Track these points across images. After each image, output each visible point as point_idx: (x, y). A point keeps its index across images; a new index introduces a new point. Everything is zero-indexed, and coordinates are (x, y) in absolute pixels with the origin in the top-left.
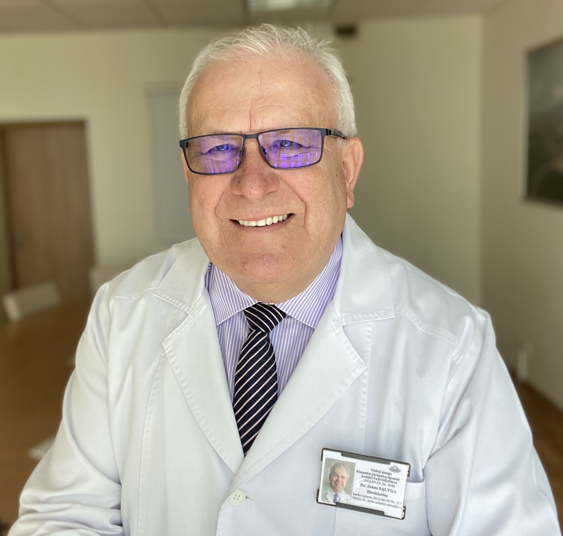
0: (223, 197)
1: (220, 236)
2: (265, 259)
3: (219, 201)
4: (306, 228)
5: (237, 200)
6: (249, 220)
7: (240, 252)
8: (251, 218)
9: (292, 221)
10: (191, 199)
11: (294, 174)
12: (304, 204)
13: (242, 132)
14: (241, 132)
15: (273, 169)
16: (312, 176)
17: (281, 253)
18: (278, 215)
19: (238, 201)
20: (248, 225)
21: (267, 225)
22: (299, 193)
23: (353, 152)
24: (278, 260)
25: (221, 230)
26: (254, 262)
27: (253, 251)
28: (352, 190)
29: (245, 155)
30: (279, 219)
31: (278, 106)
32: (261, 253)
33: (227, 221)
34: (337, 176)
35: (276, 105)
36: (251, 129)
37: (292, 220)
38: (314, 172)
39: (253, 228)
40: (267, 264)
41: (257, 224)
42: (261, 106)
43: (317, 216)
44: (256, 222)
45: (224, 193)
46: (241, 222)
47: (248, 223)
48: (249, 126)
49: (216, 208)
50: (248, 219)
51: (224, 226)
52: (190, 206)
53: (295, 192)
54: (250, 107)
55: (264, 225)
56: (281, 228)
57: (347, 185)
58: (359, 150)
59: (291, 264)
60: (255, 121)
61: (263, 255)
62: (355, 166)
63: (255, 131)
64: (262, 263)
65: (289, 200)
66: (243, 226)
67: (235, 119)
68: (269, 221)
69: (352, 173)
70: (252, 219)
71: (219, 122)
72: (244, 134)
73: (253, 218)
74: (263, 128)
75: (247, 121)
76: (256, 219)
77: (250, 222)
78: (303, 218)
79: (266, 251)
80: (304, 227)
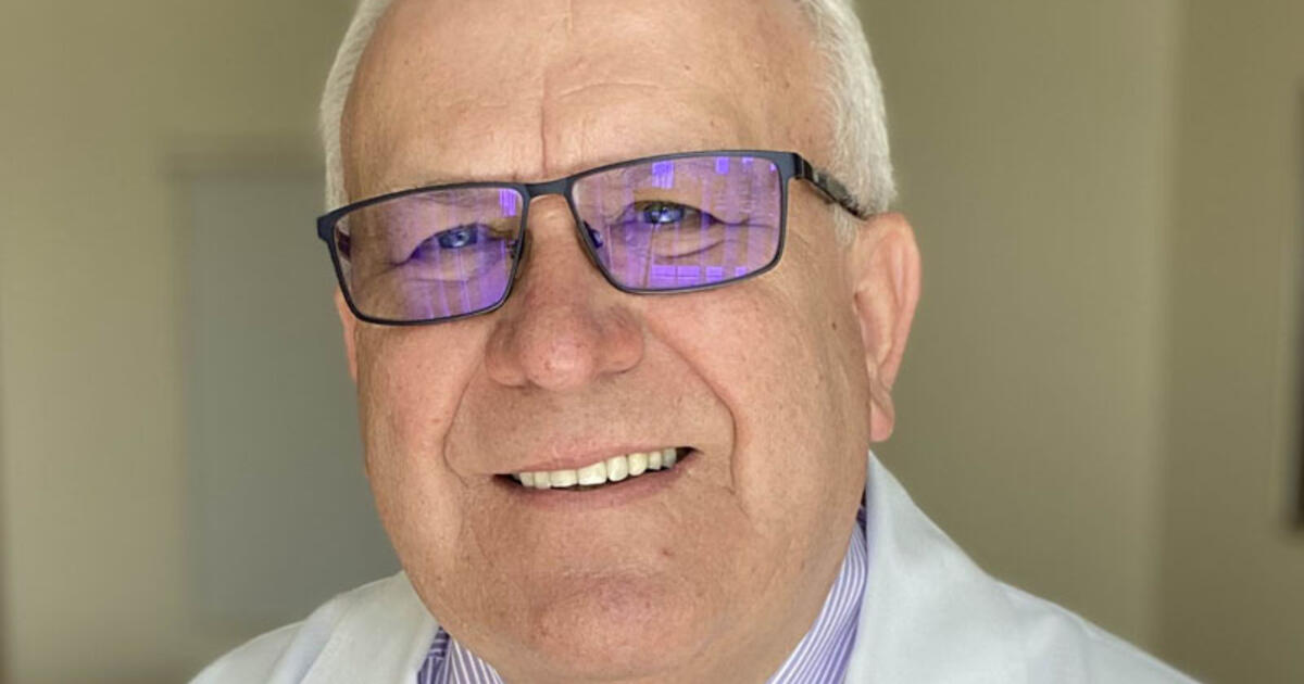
0: (464, 401)
1: (462, 534)
2: (605, 595)
3: (455, 415)
4: (738, 492)
5: (510, 404)
6: (551, 467)
7: (527, 577)
8: (556, 460)
9: (691, 472)
10: (364, 423)
11: (692, 308)
12: (727, 414)
13: (518, 177)
14: (514, 177)
15: (622, 296)
16: (752, 315)
17: (658, 574)
18: (647, 451)
19: (512, 407)
20: (549, 485)
21: (608, 481)
22: (708, 376)
23: (887, 263)
24: (649, 596)
25: (463, 513)
26: (573, 605)
27: (567, 568)
28: (889, 387)
29: (529, 251)
30: (648, 463)
31: (631, 86)
32: (594, 574)
33: (483, 482)
34: (834, 326)
35: (627, 83)
36: (548, 165)
37: (691, 470)
38: (756, 303)
39: (565, 492)
40: (614, 611)
41: (578, 479)
42: (578, 88)
43: (771, 453)
44: (573, 472)
45: (467, 386)
46: (526, 479)
47: (550, 480)
48: (539, 155)
49: (445, 441)
50: (548, 464)
51: (475, 498)
52: (365, 442)
53: (696, 371)
54: (541, 93)
55: (601, 480)
56: (656, 492)
57: (872, 368)
58: (905, 255)
59: (692, 608)
60: (559, 138)
61: (602, 581)
62: (897, 308)
63: (559, 172)
64: (599, 608)
65: (680, 400)
66: (534, 490)
67: (492, 134)
68: (616, 469)
69: (886, 331)
70: (560, 464)
71: (444, 147)
72: (526, 181)
73: (563, 460)
74: (585, 159)
75: (531, 141)
76: (573, 461)
77: (555, 474)
78: (728, 462)
79: (609, 569)
80: (733, 490)
